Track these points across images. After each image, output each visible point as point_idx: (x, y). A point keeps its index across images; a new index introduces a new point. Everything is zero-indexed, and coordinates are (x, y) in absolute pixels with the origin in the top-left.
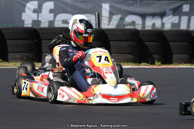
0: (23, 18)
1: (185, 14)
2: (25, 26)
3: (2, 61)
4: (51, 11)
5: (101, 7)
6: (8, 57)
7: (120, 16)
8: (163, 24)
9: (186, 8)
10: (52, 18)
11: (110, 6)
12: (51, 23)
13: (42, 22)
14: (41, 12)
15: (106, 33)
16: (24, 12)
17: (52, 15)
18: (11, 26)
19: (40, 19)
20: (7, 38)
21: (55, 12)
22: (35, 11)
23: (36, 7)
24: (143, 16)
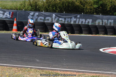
0: (28, 18)
4: (37, 16)
5: (53, 15)
7: (58, 18)
9: (78, 16)
11: (55, 15)
17: (37, 17)
19: (33, 18)
20: (24, 24)
21: (38, 16)
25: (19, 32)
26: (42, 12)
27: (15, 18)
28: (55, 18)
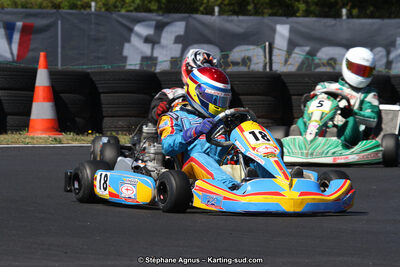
0: (126, 52)
2: (128, 67)
3: (92, 133)
4: (178, 40)
5: (274, 31)
6: (104, 125)
7: (307, 49)
8: (389, 64)
11: (292, 31)
13: (160, 59)
14: (159, 42)
15: (285, 80)
16: (129, 41)
18: (107, 67)
19: (155, 55)
20: (101, 91)
22: (147, 40)
23: (151, 32)
25: (71, 135)
26: (207, 18)
27: (42, 54)
28: (289, 52)
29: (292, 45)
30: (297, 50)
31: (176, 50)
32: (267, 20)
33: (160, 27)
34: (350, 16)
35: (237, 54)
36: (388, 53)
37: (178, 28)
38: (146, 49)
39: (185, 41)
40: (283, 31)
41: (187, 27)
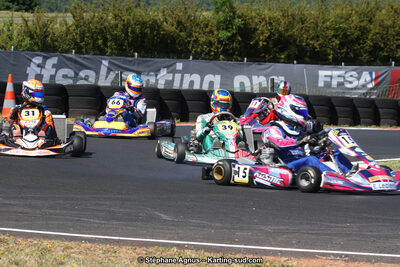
0: (28, 72)
1: (179, 72)
4: (54, 66)
7: (117, 72)
8: (157, 80)
9: (179, 66)
10: (53, 73)
11: (110, 63)
12: (53, 77)
13: (44, 76)
14: (44, 67)
16: (29, 66)
17: (54, 69)
19: (42, 73)
22: (39, 66)
23: (41, 62)
24: (139, 73)
26: (68, 55)
28: (108, 73)
29: (109, 70)
30: (112, 73)
31: (53, 71)
32: (97, 57)
33: (46, 58)
34: (139, 56)
35: (82, 74)
36: (156, 75)
37: (54, 60)
38: (38, 70)
39: (57, 67)
40: (105, 63)
41: (58, 60)
